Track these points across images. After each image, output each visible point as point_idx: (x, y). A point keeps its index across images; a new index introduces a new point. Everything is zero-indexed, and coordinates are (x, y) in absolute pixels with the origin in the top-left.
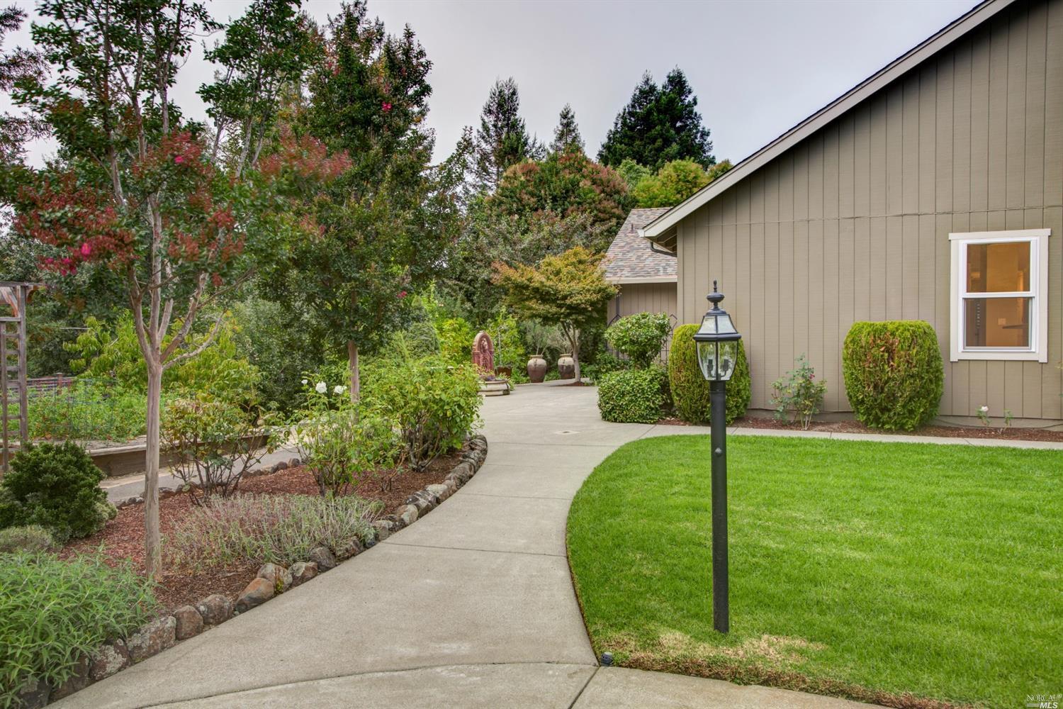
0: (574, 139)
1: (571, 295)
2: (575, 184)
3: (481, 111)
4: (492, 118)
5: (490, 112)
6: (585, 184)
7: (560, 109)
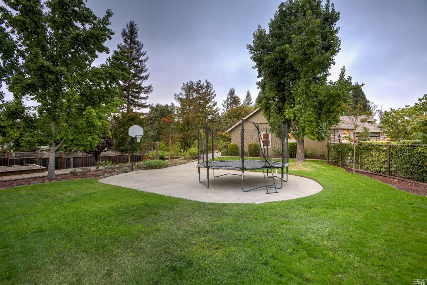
0: (250, 98)
1: (228, 137)
2: (241, 113)
3: (227, 95)
4: (229, 96)
5: (229, 95)
6: (243, 113)
7: (247, 91)
